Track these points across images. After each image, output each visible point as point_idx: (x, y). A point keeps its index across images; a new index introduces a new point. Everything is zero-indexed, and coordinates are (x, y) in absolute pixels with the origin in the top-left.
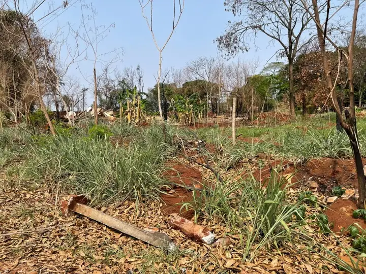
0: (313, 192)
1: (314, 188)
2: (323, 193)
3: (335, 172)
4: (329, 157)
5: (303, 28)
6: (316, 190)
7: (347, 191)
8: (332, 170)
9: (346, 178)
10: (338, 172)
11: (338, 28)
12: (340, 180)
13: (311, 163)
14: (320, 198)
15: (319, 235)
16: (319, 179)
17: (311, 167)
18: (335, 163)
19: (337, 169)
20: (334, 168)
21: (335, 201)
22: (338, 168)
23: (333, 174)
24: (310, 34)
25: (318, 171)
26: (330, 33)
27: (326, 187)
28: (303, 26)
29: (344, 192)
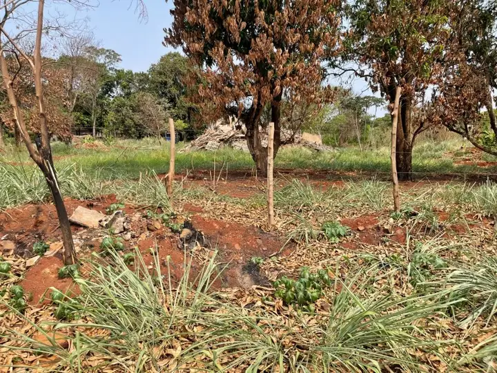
0: (8, 256)
1: (8, 251)
2: (21, 255)
3: (38, 223)
4: (31, 202)
5: (6, 16)
6: (11, 252)
7: (52, 246)
8: (33, 222)
9: (53, 229)
10: (41, 222)
11: (57, 29)
12: (43, 233)
13: (6, 214)
14: (16, 263)
15: (11, 315)
16: (16, 236)
17: (5, 222)
18: (39, 210)
19: (40, 219)
20: (37, 218)
21: (36, 263)
22: (42, 217)
23: (36, 226)
24: (18, 28)
25: (15, 225)
26: (47, 32)
27: (26, 246)
28: (7, 13)
29: (49, 248)
